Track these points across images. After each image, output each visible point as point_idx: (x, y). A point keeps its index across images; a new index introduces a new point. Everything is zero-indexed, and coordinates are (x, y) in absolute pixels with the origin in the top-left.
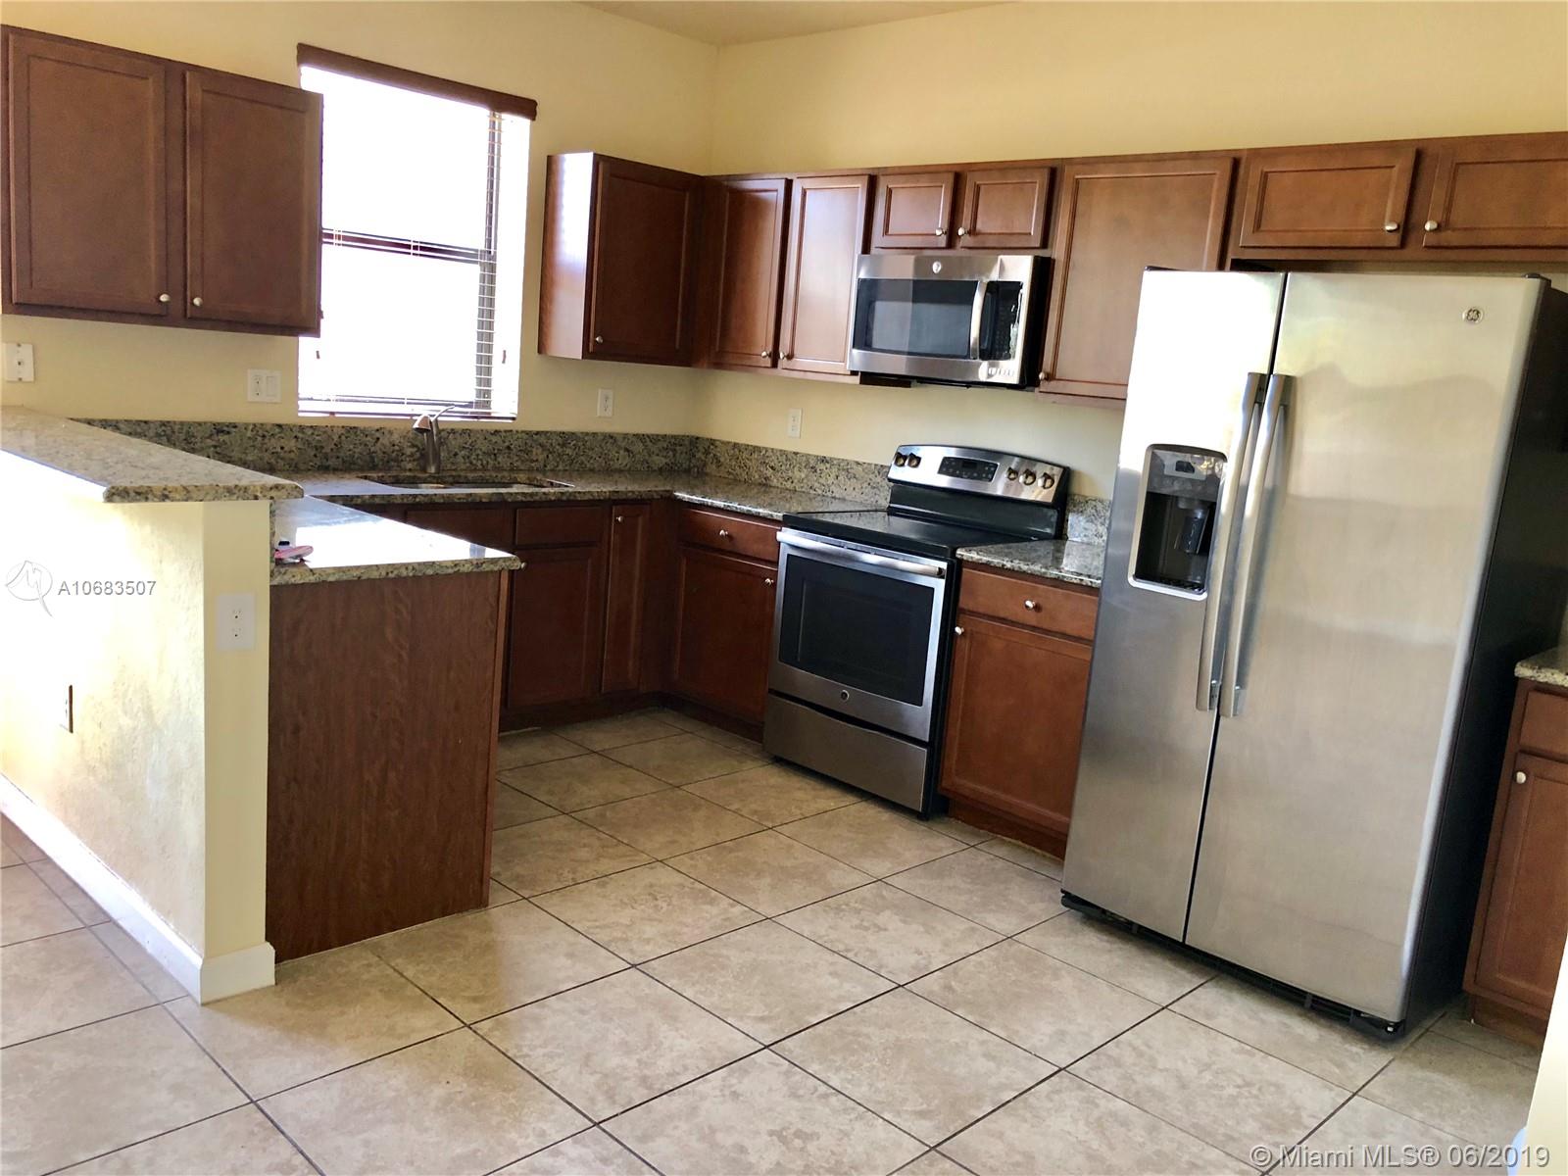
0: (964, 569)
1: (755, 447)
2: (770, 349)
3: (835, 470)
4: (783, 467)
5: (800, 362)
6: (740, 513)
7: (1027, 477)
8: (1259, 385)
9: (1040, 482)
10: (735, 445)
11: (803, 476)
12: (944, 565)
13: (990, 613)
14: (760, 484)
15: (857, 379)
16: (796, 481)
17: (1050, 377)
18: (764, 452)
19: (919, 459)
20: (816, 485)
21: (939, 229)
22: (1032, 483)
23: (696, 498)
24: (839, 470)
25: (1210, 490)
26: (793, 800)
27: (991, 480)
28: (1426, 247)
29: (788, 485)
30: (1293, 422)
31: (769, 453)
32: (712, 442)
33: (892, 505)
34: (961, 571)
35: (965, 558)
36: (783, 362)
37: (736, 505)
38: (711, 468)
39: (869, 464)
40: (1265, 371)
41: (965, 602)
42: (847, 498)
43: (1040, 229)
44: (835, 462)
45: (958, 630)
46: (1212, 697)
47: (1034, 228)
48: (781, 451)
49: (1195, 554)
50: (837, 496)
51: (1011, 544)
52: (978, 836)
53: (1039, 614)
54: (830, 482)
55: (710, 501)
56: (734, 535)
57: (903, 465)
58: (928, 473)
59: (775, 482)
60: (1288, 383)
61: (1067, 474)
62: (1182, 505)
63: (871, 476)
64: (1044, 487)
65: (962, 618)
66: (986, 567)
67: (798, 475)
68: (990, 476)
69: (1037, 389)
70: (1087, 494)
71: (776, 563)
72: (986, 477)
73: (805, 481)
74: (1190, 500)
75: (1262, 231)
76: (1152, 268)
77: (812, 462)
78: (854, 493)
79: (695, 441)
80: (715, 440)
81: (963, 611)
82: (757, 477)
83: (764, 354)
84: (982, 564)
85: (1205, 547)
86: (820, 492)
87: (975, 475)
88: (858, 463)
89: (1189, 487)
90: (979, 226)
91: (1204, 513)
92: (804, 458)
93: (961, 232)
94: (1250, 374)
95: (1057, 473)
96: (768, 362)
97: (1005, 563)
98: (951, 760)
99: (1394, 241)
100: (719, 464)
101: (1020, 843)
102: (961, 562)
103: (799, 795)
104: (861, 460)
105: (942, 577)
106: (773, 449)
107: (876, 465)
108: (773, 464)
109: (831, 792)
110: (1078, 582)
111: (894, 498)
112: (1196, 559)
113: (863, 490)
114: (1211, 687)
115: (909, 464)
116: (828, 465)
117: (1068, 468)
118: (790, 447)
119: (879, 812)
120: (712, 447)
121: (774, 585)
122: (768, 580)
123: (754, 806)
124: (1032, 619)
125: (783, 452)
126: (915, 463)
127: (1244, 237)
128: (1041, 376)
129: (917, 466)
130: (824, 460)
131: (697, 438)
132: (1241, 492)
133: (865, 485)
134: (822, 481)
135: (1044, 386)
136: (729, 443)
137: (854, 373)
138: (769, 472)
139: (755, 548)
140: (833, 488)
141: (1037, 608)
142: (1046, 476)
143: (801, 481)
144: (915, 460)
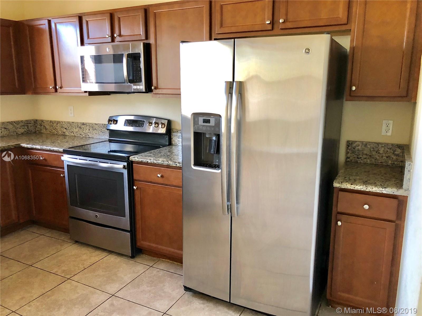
0: (133, 164)
1: (58, 122)
2: (53, 85)
3: (88, 127)
4: (69, 128)
5: (65, 89)
6: (47, 150)
7: (155, 124)
8: (230, 86)
9: (160, 126)
10: (51, 121)
11: (77, 131)
12: (126, 164)
13: (145, 180)
14: (62, 135)
15: (87, 94)
16: (75, 133)
17: (156, 88)
18: (61, 123)
19: (117, 121)
20: (82, 133)
21: (107, 35)
22: (158, 127)
23: (29, 146)
24: (89, 127)
25: (217, 129)
26: (81, 260)
27: (143, 126)
28: (280, 29)
29: (72, 134)
30: (244, 99)
31: (64, 123)
32: (42, 121)
33: (110, 138)
34: (133, 165)
35: (133, 160)
36: (59, 90)
37: (45, 147)
38: (44, 131)
39: (100, 124)
40: (231, 80)
41: (136, 177)
42: (94, 137)
43: (144, 33)
44: (88, 124)
45: (135, 187)
46: (228, 209)
47: (141, 31)
48: (68, 122)
49: (215, 153)
50: (91, 137)
51: (151, 151)
52: (154, 260)
53: (163, 179)
54: (87, 132)
55: (35, 146)
56: (46, 158)
57: (111, 124)
58: (120, 126)
59: (67, 134)
60: (241, 84)
61: (169, 122)
62: (207, 136)
63: (102, 128)
64: (162, 127)
65: (136, 183)
66: (141, 163)
67: (75, 130)
68: (143, 125)
69: (152, 93)
70: (177, 129)
71: (63, 168)
72: (141, 126)
73: (78, 132)
74: (210, 134)
75: (223, 27)
76: (183, 42)
77: (79, 125)
78: (96, 135)
79: (36, 121)
80: (43, 120)
81: (136, 180)
82: (61, 132)
83: (51, 87)
84: (140, 162)
85: (218, 150)
86: (84, 136)
87: (137, 125)
88: (96, 124)
89: (209, 128)
90: (122, 33)
91: (216, 137)
92: (76, 124)
93: (115, 35)
94: (225, 82)
95: (166, 122)
96: (53, 90)
97: (148, 161)
98: (139, 236)
99: (270, 27)
100: (46, 129)
101: (169, 261)
102: (132, 162)
103: (84, 257)
104: (97, 123)
105: (126, 169)
106: (64, 122)
107: (102, 124)
108: (65, 127)
109: (98, 252)
110: (175, 165)
111: (110, 136)
112: (215, 155)
113: (99, 134)
114: (227, 206)
115: (113, 123)
116: (85, 126)
117: (170, 120)
118: (71, 120)
119: (116, 258)
120: (42, 123)
121: (64, 176)
122: (62, 175)
123: (63, 268)
124: (161, 181)
125: (69, 122)
126: (115, 122)
127: (217, 29)
128: (153, 88)
129: (116, 124)
130: (83, 124)
131: (37, 120)
132: (229, 121)
133: (100, 132)
134: (84, 132)
135: (155, 91)
136: (48, 121)
137: (86, 92)
138: (65, 130)
139: (56, 163)
140: (88, 134)
141: (162, 176)
142: (162, 124)
143: (77, 132)
144: (116, 122)
